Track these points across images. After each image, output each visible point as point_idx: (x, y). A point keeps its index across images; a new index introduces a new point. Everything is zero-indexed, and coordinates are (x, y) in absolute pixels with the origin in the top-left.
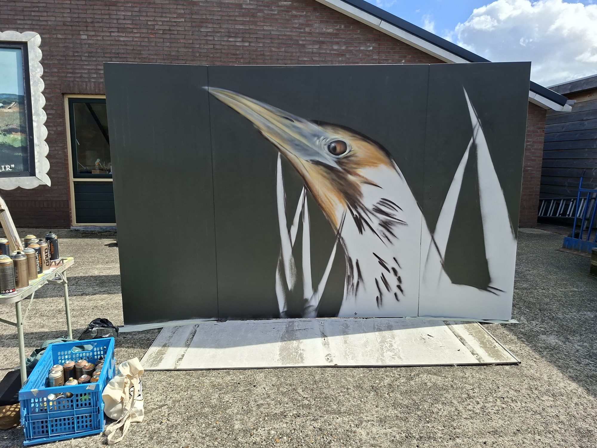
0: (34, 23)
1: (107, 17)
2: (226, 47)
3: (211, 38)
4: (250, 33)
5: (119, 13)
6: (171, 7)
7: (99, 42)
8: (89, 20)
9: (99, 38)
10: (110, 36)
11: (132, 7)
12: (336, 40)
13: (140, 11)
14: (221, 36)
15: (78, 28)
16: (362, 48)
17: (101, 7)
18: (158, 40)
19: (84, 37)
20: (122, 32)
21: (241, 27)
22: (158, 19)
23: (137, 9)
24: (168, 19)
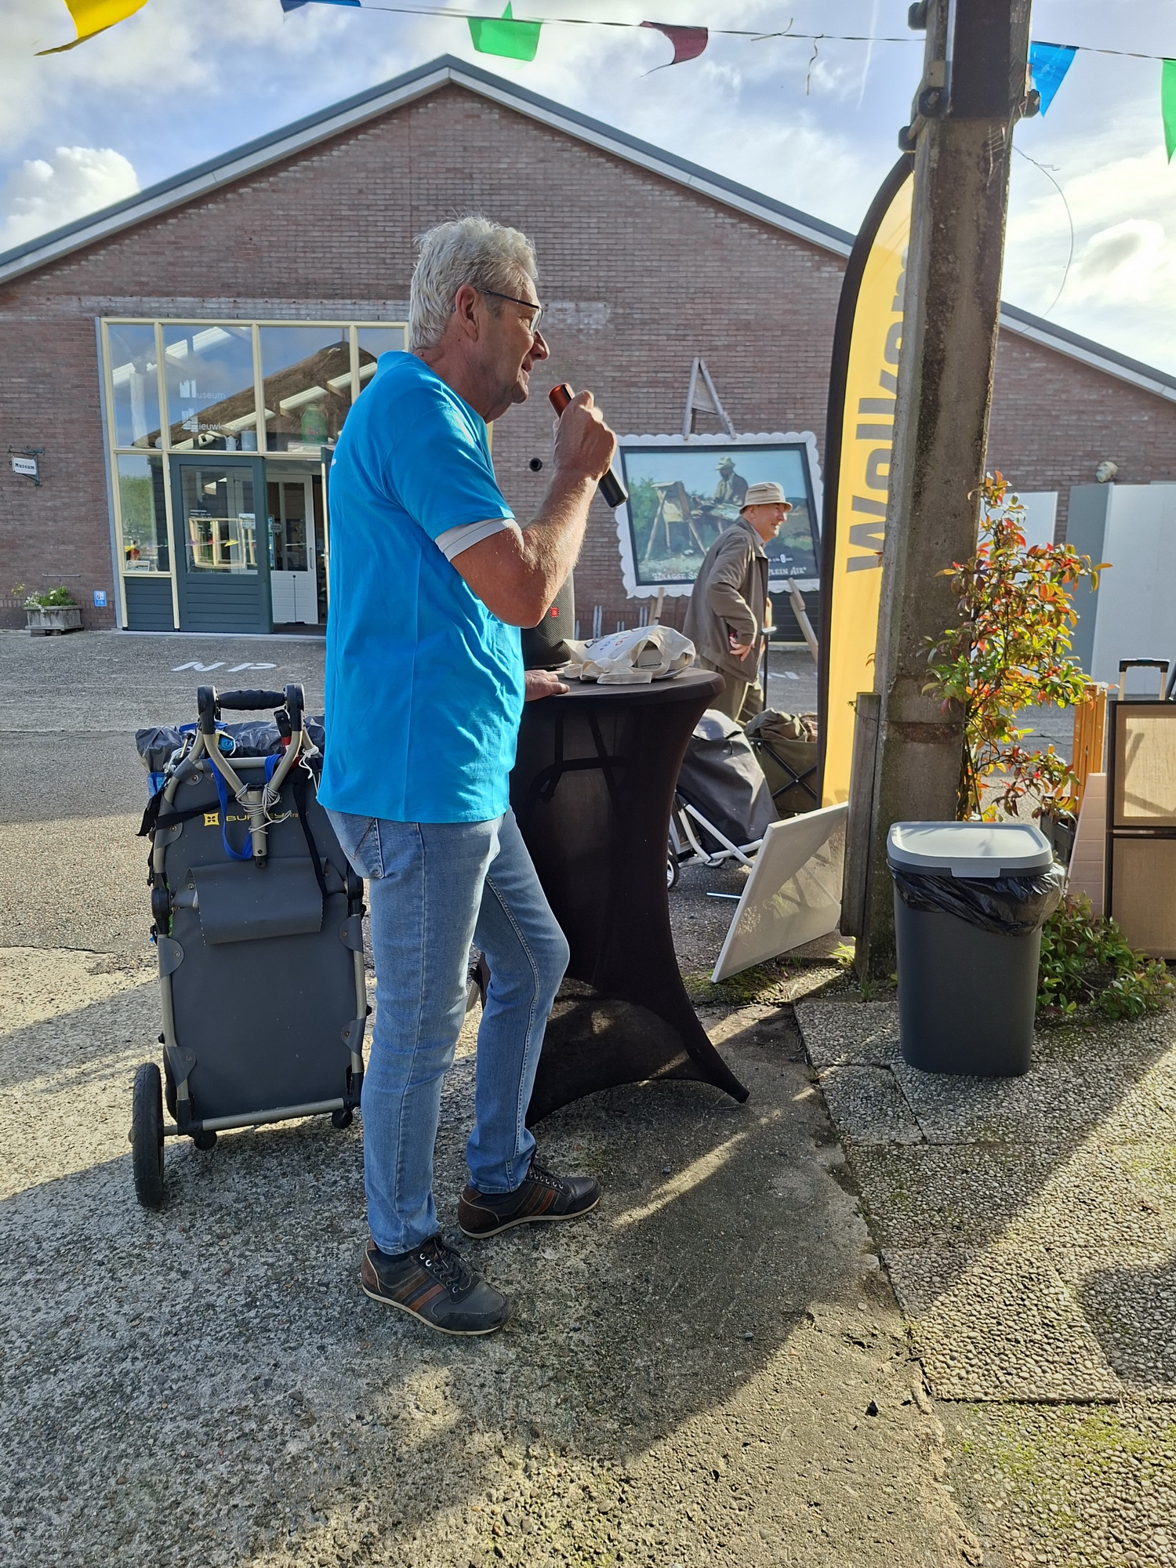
0: (736, 401)
8: (798, 396)
9: (809, 417)
12: (1102, 409)
15: (785, 406)
16: (1134, 418)
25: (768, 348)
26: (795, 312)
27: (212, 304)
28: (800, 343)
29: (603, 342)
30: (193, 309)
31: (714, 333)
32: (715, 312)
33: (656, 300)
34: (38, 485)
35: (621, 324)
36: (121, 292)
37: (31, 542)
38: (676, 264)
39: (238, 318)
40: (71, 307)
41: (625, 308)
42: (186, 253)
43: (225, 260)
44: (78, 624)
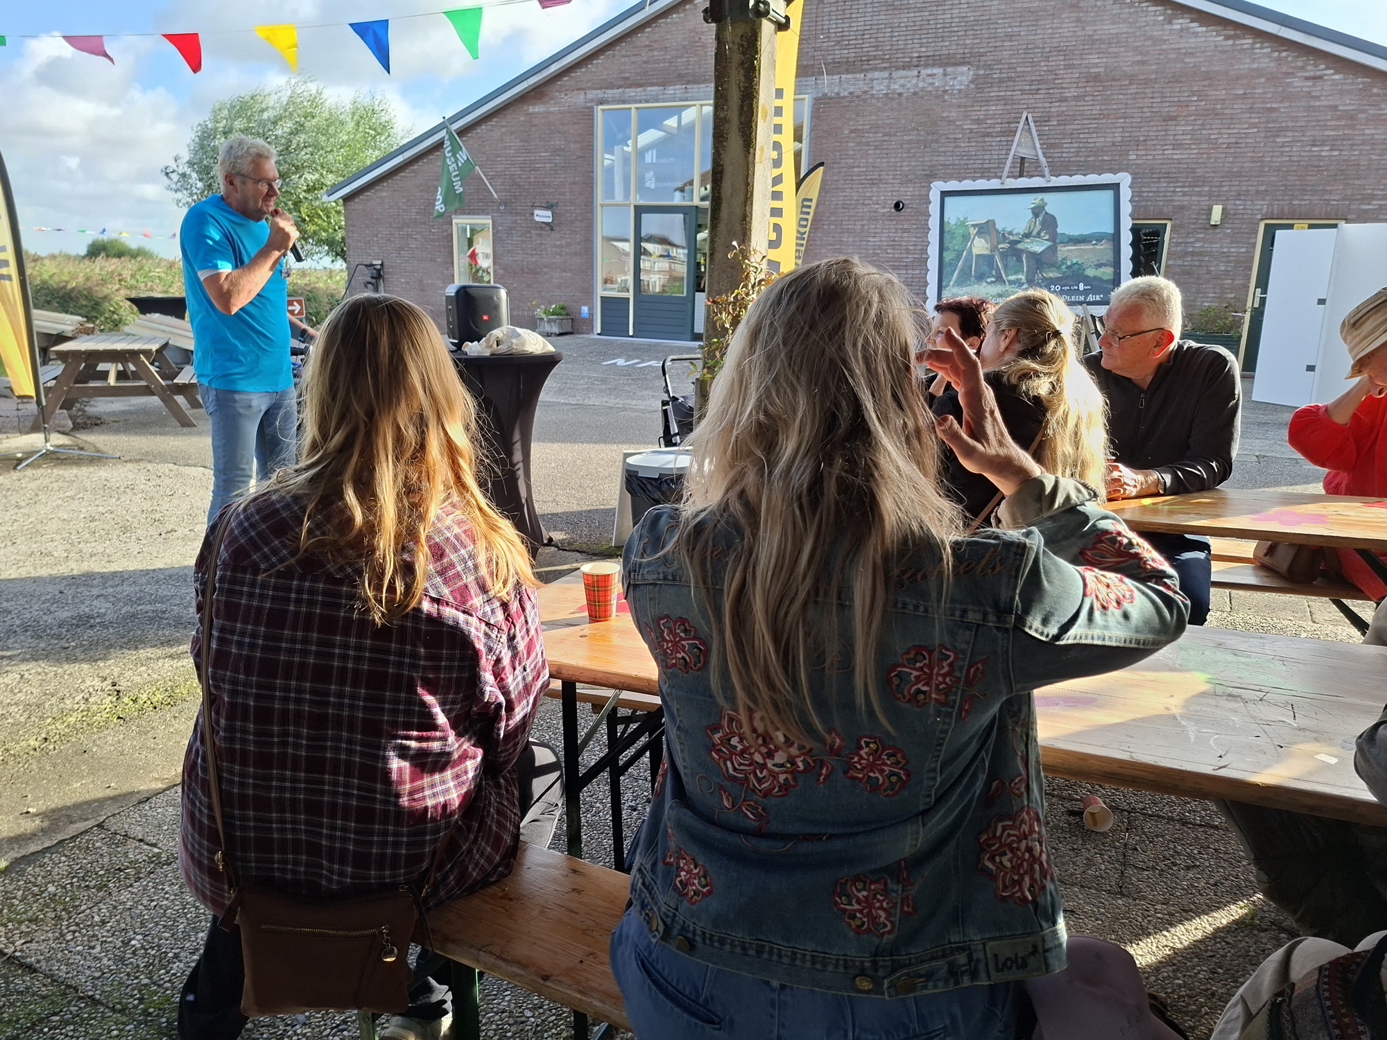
1: (1163, 133)
2: (1306, 159)
3: (1287, 149)
4: (1343, 140)
5: (1178, 128)
6: (1243, 116)
7: (1149, 162)
8: (1141, 139)
9: (1149, 157)
10: (1163, 154)
11: (1195, 120)
13: (1203, 124)
14: (1302, 146)
15: (1128, 148)
17: (1158, 123)
18: (1220, 155)
19: (1134, 157)
20: (1178, 149)
21: (1332, 133)
22: (1223, 131)
23: (1200, 122)
24: (1236, 131)
25: (1115, 97)
26: (1144, 63)
27: (670, 90)
28: (1147, 91)
29: (964, 100)
30: (657, 95)
31: (1064, 85)
32: (1067, 67)
33: (1014, 61)
34: (552, 229)
35: (981, 84)
36: (611, 86)
37: (545, 270)
38: (1034, 28)
39: (687, 100)
40: (579, 99)
41: (985, 70)
42: (655, 53)
43: (681, 57)
44: (569, 330)
